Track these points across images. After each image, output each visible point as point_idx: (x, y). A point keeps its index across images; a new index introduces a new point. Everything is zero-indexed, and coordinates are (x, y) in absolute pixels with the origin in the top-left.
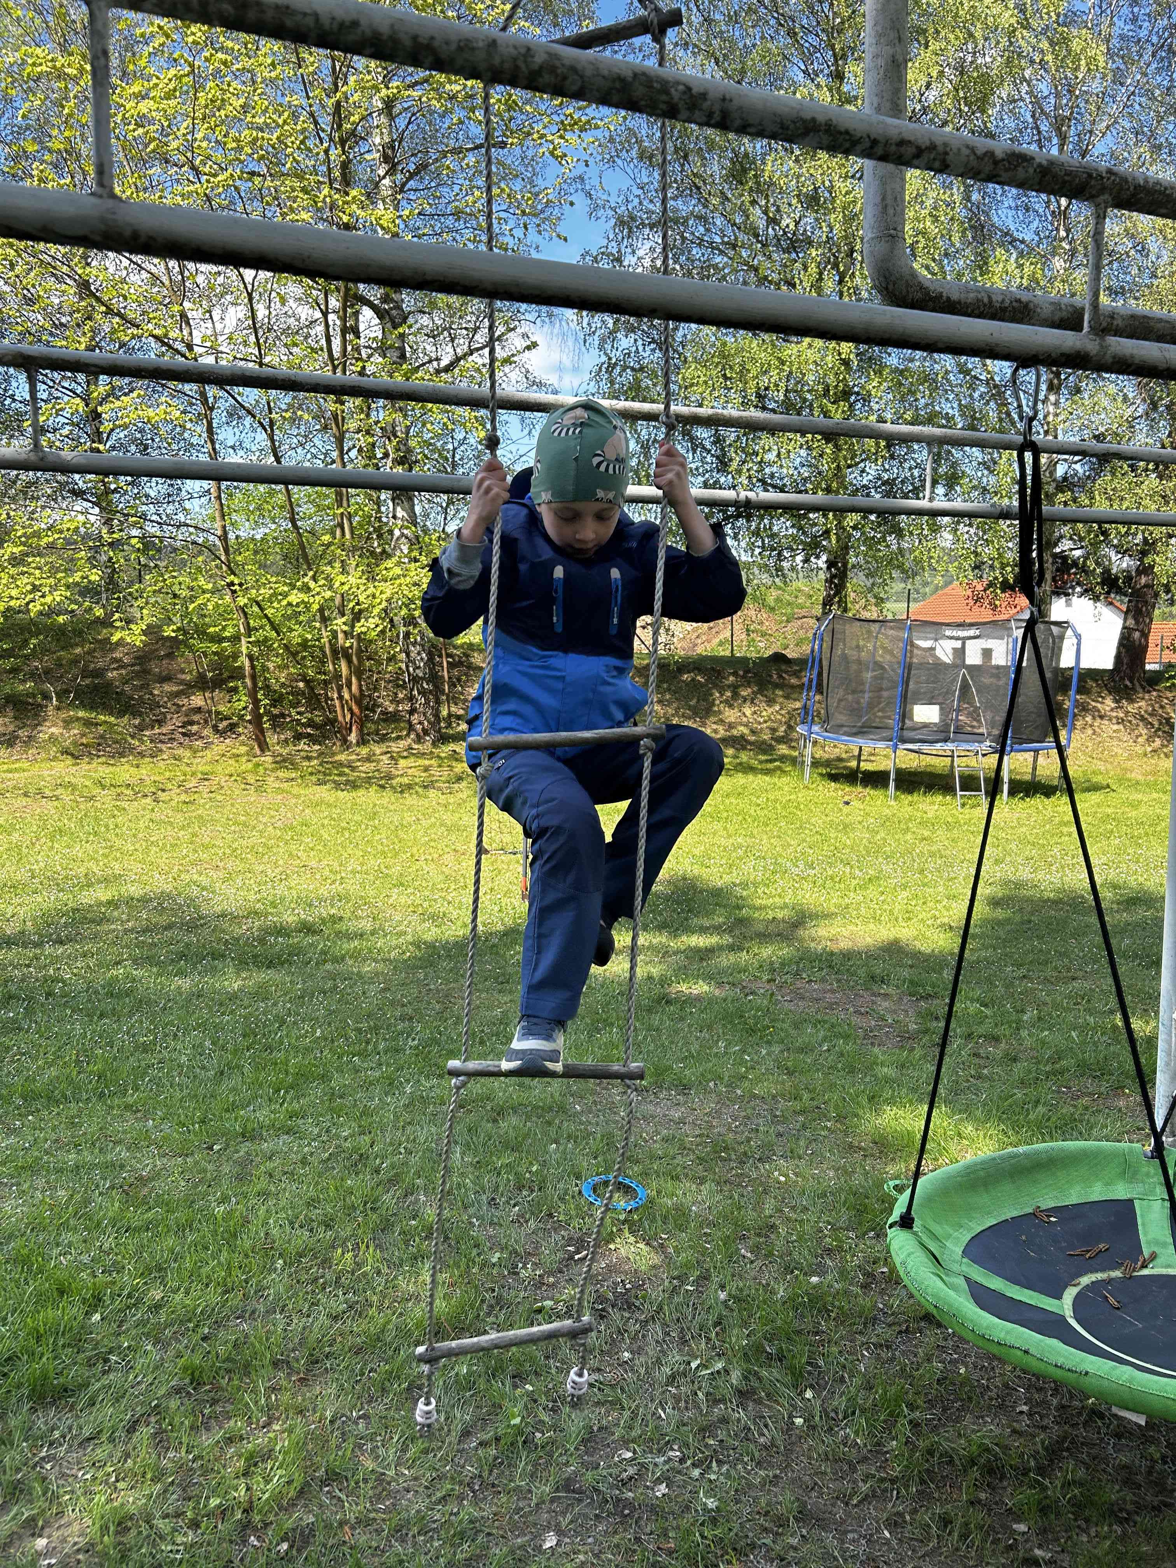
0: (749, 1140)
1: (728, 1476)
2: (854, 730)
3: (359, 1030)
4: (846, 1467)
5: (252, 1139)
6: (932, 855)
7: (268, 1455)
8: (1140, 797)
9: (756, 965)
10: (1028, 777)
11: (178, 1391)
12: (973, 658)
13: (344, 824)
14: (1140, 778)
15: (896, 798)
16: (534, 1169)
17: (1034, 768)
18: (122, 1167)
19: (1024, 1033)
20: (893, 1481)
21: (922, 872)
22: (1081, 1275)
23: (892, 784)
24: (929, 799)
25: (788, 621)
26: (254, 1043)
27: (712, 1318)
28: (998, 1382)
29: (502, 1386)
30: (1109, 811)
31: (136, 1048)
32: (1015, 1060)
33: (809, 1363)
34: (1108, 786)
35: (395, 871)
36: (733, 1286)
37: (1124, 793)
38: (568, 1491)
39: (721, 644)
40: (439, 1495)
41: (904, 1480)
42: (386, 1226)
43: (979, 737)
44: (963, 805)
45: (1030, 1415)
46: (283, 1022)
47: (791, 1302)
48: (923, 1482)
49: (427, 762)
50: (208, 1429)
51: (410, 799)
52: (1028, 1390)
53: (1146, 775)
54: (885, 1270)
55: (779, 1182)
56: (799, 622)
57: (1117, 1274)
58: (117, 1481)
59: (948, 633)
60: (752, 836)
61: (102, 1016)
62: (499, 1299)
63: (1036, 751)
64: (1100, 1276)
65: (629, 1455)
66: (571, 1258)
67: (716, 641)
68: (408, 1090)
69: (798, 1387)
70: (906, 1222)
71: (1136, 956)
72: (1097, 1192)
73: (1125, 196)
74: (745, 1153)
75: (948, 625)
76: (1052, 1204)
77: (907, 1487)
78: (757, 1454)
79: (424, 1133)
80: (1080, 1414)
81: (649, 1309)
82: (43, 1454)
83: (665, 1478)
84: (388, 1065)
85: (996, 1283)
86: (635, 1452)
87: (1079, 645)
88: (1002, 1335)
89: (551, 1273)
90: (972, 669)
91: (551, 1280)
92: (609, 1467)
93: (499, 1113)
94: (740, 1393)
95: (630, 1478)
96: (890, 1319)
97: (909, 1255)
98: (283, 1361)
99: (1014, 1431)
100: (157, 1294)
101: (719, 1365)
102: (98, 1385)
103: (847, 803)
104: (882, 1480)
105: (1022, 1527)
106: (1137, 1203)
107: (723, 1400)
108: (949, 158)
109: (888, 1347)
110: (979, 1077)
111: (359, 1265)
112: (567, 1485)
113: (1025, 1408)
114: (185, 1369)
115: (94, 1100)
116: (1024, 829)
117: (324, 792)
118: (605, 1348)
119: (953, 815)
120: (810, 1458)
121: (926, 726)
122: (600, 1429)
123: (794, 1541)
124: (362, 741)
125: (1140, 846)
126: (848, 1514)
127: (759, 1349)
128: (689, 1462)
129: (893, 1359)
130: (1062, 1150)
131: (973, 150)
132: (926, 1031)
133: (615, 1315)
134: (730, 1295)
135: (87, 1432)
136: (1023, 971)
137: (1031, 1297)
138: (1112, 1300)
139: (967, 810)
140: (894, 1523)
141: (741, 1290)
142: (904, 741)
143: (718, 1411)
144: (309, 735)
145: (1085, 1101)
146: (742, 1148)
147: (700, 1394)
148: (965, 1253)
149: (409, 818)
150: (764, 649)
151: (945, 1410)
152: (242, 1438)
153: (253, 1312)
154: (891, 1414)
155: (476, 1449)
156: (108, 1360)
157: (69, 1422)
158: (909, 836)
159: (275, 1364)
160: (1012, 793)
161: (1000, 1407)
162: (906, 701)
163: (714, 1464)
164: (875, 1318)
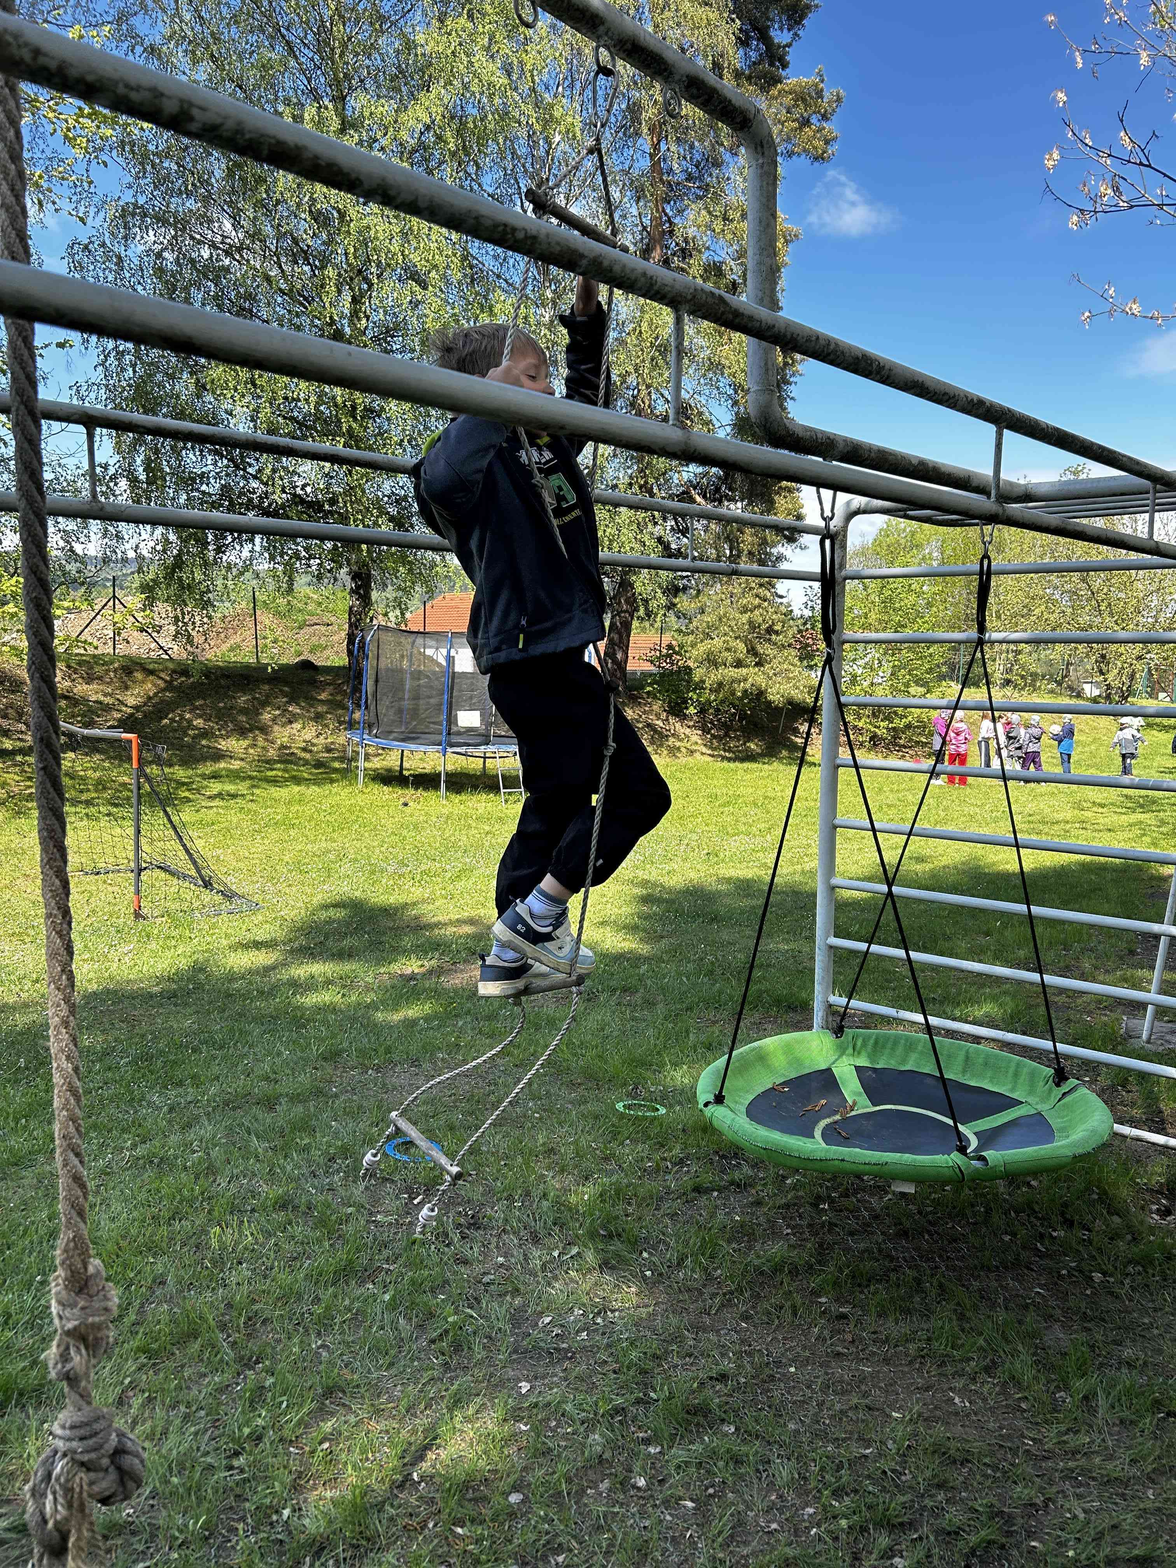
2: (405, 736)
15: (446, 798)
20: (731, 1293)
23: (443, 785)
24: (476, 797)
32: (654, 1004)
41: (740, 1290)
44: (506, 801)
45: (794, 1235)
56: (312, 629)
57: (838, 1117)
62: (376, 1241)
64: (828, 1120)
65: (547, 1321)
66: (411, 1203)
69: (635, 1252)
70: (719, 1099)
72: (808, 1067)
73: (1009, 422)
76: (782, 1080)
80: (823, 1227)
81: (497, 1225)
83: (582, 1329)
86: (550, 1318)
89: (402, 1216)
91: (407, 1219)
94: (599, 1266)
95: (558, 1335)
97: (733, 1120)
101: (575, 1251)
103: (406, 805)
104: (724, 1294)
105: (823, 1300)
106: (834, 1069)
107: (589, 1273)
112: (515, 1351)
113: (789, 1231)
118: (481, 1258)
120: (667, 1295)
121: (470, 730)
122: (514, 1310)
123: (691, 1343)
126: (714, 1320)
127: (594, 1234)
138: (843, 1133)
139: (511, 806)
140: (746, 1317)
141: (558, 1197)
142: (452, 745)
150: (294, 656)
162: (452, 708)
164: (662, 1197)
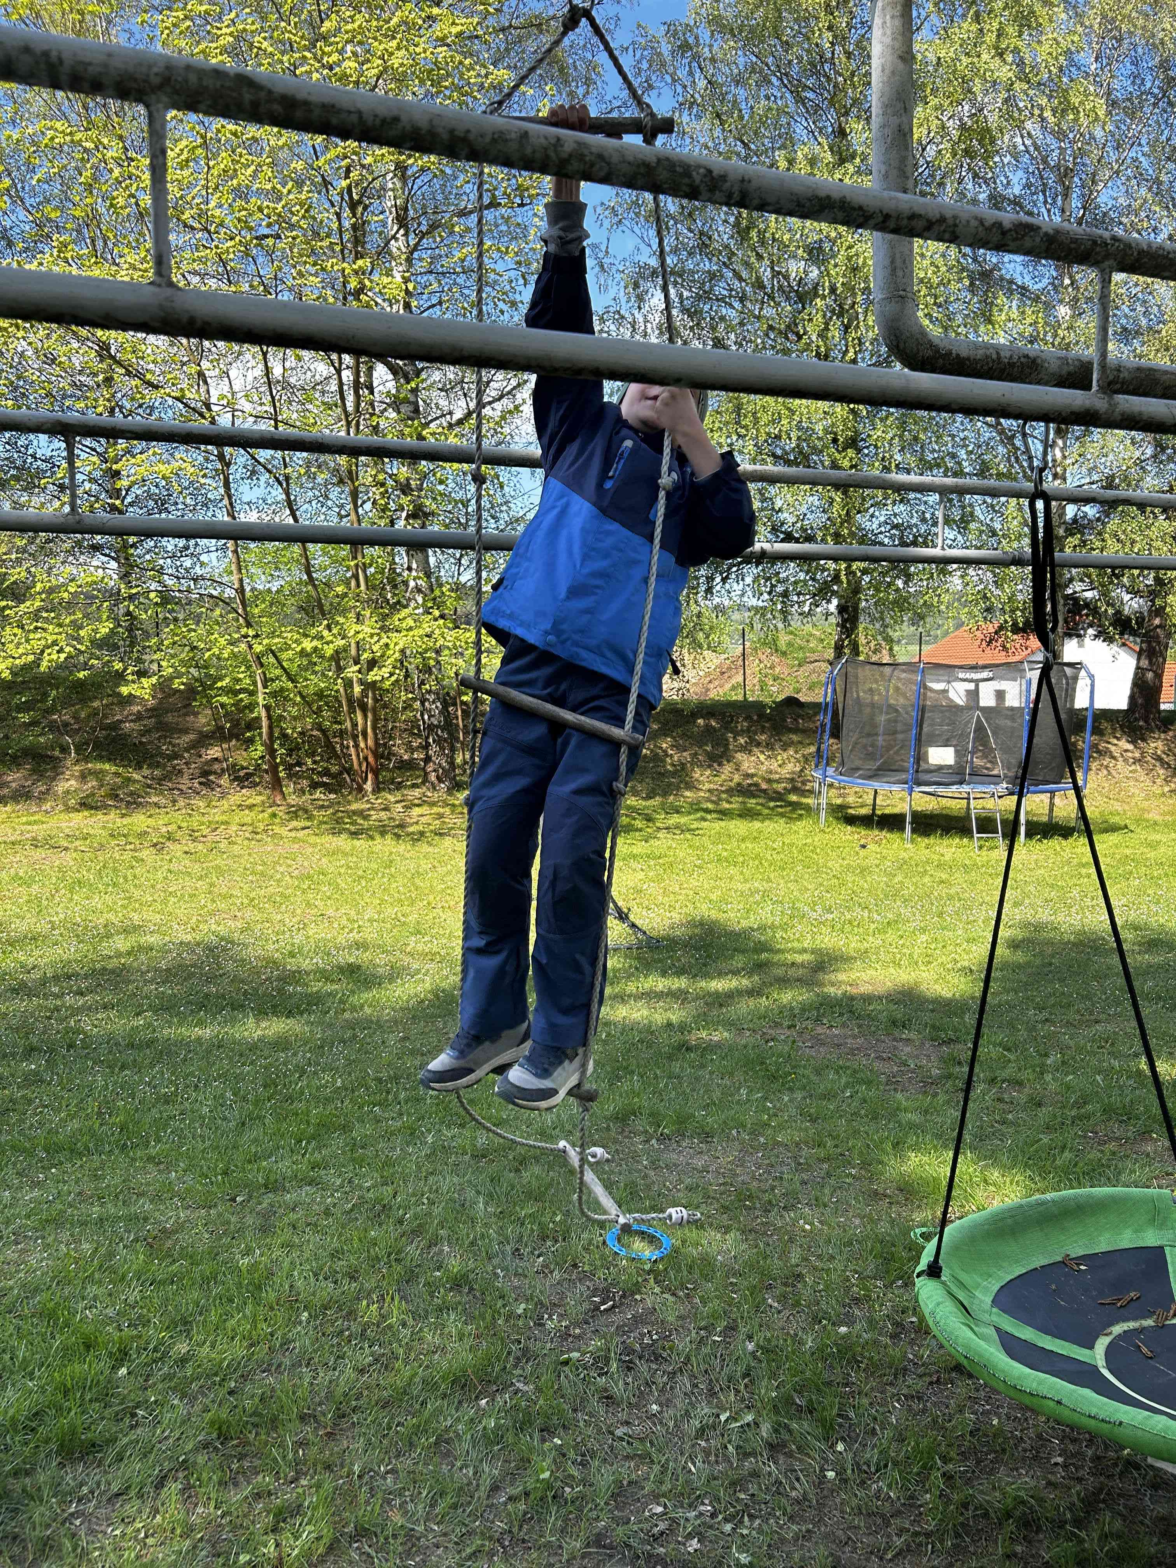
0: (773, 1188)
1: (760, 1531)
2: (869, 773)
3: (379, 1080)
4: (879, 1521)
5: (275, 1190)
6: (950, 898)
7: (296, 1510)
8: (1158, 837)
9: (776, 1011)
10: (1045, 819)
11: (206, 1446)
12: (987, 699)
13: (360, 873)
14: (1158, 818)
15: (912, 841)
16: (558, 1219)
17: (1051, 810)
18: (146, 1219)
19: (1048, 1077)
20: (928, 1535)
21: (940, 915)
22: (1112, 1324)
23: (908, 827)
24: (946, 841)
25: (800, 665)
26: (275, 1093)
27: (740, 1369)
28: (1032, 1433)
29: (531, 1439)
30: (1128, 852)
31: (158, 1100)
32: (1040, 1105)
33: (839, 1415)
34: (1126, 827)
35: (412, 919)
36: (759, 1337)
37: (1141, 834)
38: (599, 1546)
39: (733, 688)
40: (469, 1551)
41: (939, 1534)
42: (410, 1277)
43: (996, 779)
44: (980, 848)
45: (1065, 1466)
46: (303, 1072)
47: (820, 1353)
48: (958, 1535)
49: (441, 810)
50: (236, 1485)
51: (424, 848)
52: (1062, 1441)
53: (1164, 814)
54: (914, 1319)
55: (804, 1231)
56: (812, 666)
57: (1149, 1322)
58: (146, 1537)
59: (961, 675)
60: (769, 880)
61: (123, 1067)
62: (525, 1351)
63: (1052, 793)
64: (1132, 1325)
65: (660, 1509)
66: (598, 1309)
67: (728, 686)
68: (430, 1139)
69: (829, 1439)
70: (934, 1271)
71: (1160, 998)
72: (1127, 1240)
73: (1128, 261)
74: (770, 1202)
75: (961, 667)
76: (1081, 1253)
77: (942, 1541)
78: (789, 1509)
79: (447, 1182)
80: (1115, 1465)
81: (677, 1361)
82: (72, 1510)
83: (697, 1533)
84: (409, 1114)
85: (1027, 1333)
86: (665, 1506)
87: (1093, 686)
88: (1034, 1385)
89: (577, 1324)
90: (986, 710)
91: (577, 1331)
92: (640, 1522)
93: (522, 1163)
94: (771, 1447)
95: (662, 1533)
96: (921, 1370)
97: (938, 1304)
98: (310, 1415)
99: (1049, 1483)
100: (183, 1348)
101: (749, 1418)
102: (125, 1440)
103: (864, 847)
104: (916, 1534)
106: (1167, 1250)
107: (753, 1454)
108: (958, 230)
109: (919, 1399)
110: (1003, 1122)
111: (384, 1317)
112: (598, 1540)
113: (1060, 1460)
114: (212, 1423)
115: (116, 1152)
116: (1042, 871)
117: (342, 842)
118: (633, 1400)
119: (970, 858)
120: (842, 1512)
121: (940, 768)
122: (630, 1483)
124: (377, 790)
125: (1160, 886)
127: (789, 1401)
128: (720, 1517)
129: (924, 1411)
130: (1090, 1196)
131: (981, 222)
132: (949, 1076)
133: (643, 1367)
134: (757, 1345)
135: (115, 1488)
136: (1045, 1015)
137: (1063, 1347)
138: (1145, 1350)
139: (984, 853)
141: (769, 1341)
142: (919, 784)
143: (749, 1464)
144: (324, 785)
145: (1112, 1146)
146: (766, 1197)
147: (730, 1447)
148: (995, 1302)
149: (425, 865)
150: (777, 693)
151: (979, 1462)
152: (270, 1494)
153: (279, 1366)
154: (924, 1467)
155: (505, 1504)
156: (134, 1415)
157: (97, 1478)
158: (926, 879)
159: (303, 1418)
160: (1029, 835)
161: (1035, 1458)
162: (921, 744)
163: (746, 1518)
164: (905, 1369)
